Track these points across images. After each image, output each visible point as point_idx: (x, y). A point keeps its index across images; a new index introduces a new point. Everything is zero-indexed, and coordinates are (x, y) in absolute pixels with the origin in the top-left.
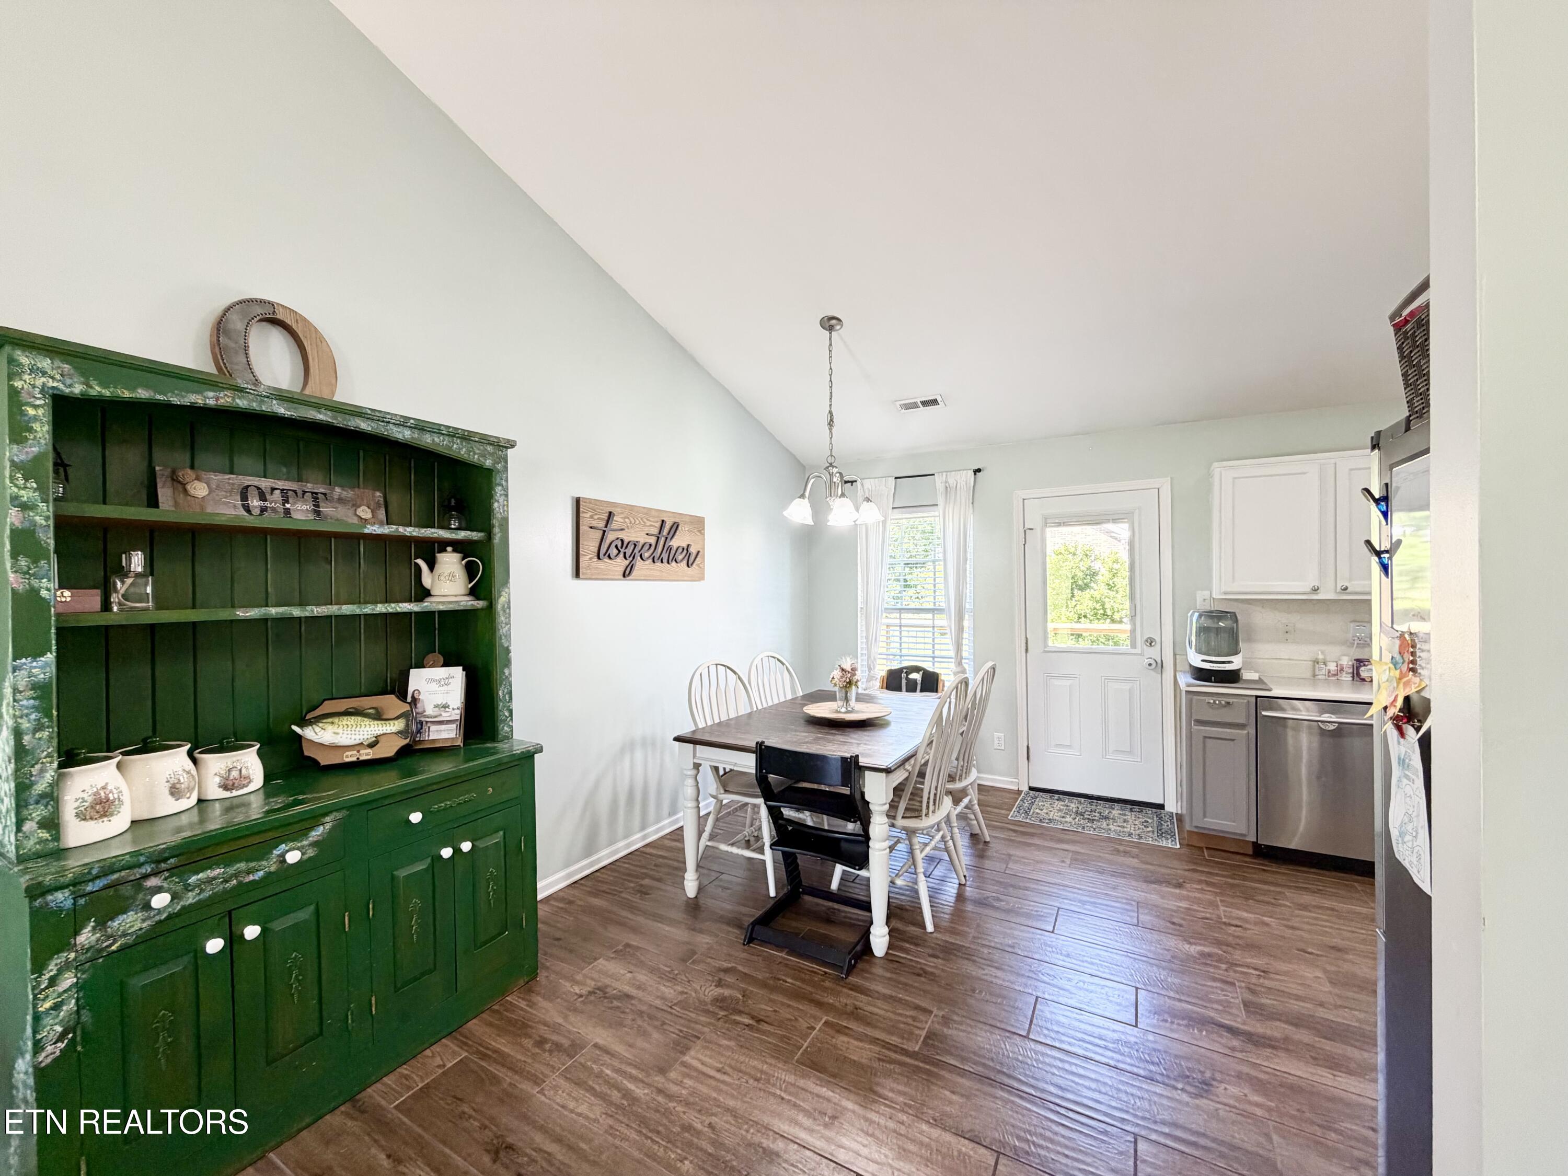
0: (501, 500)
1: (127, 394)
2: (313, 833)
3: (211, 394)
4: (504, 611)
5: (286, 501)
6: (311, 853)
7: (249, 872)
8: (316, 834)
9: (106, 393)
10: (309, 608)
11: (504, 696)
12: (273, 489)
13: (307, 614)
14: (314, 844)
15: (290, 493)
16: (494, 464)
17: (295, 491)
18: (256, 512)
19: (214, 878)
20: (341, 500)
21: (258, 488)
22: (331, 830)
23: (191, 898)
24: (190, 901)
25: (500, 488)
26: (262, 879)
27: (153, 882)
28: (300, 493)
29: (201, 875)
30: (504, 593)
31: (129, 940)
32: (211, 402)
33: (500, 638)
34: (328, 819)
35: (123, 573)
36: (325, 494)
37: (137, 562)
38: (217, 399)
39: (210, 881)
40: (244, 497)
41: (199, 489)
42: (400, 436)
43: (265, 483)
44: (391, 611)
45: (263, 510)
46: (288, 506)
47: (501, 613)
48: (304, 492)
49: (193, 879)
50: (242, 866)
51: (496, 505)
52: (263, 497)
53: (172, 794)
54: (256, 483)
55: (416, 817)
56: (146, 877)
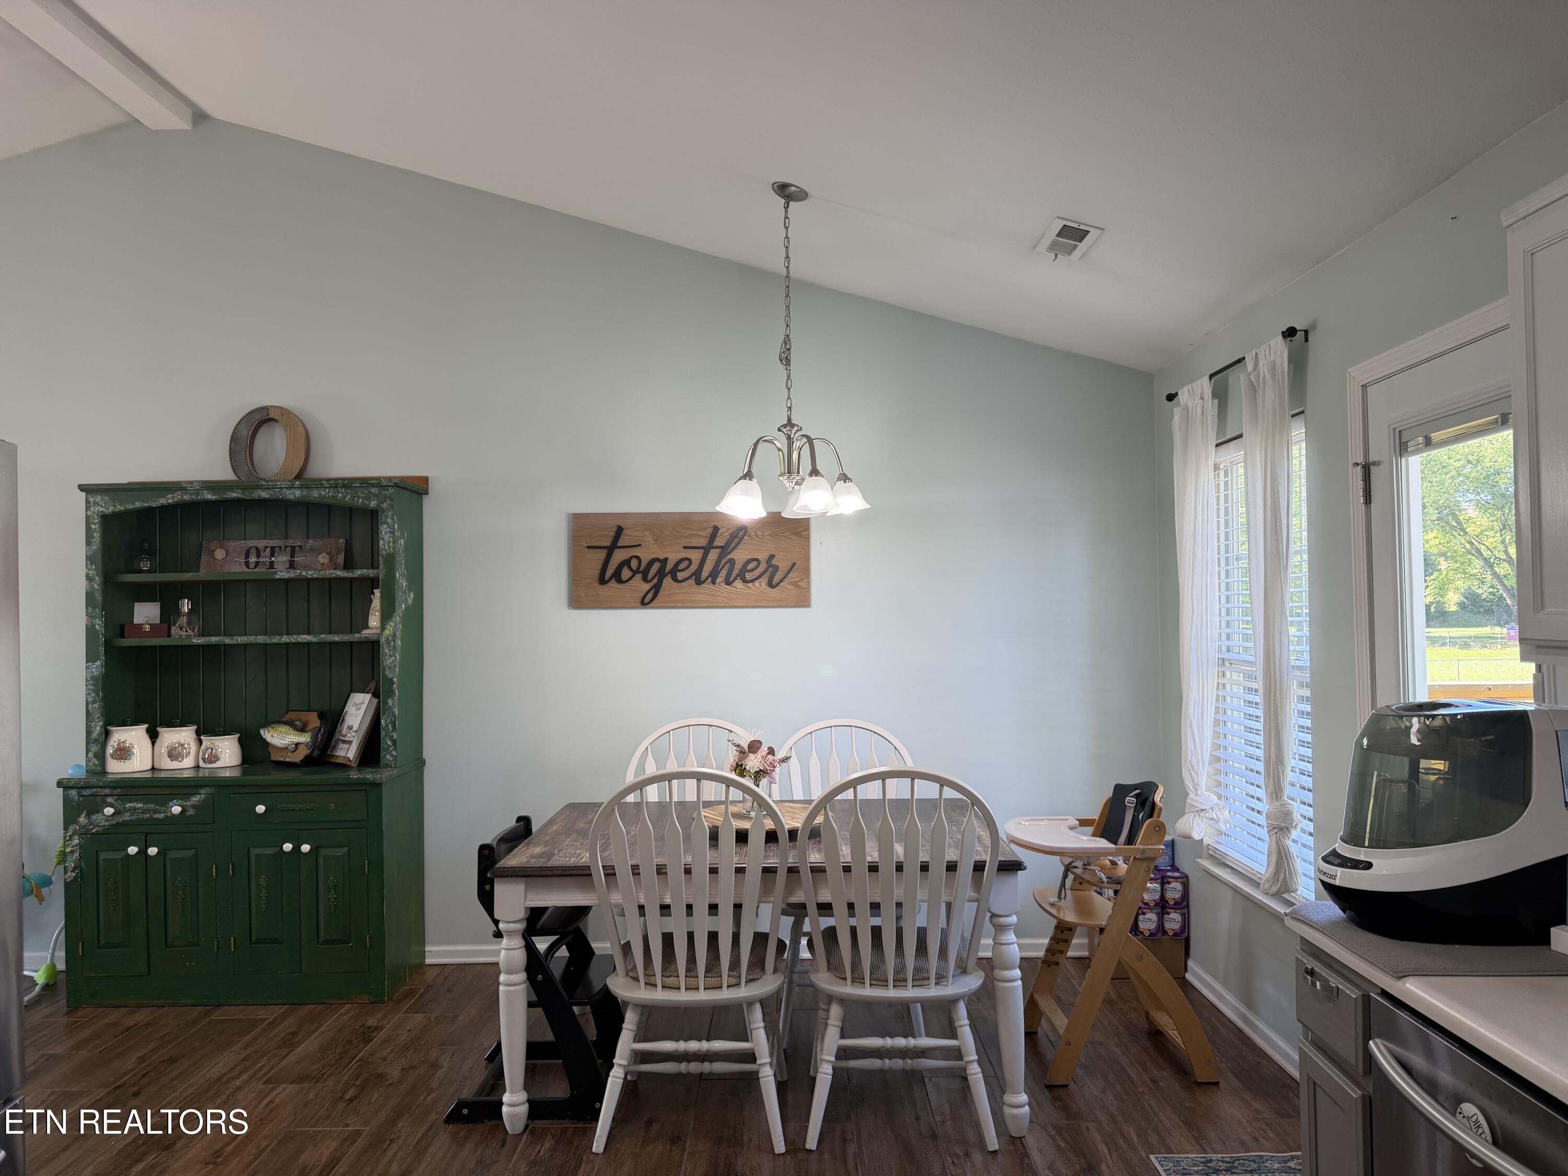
0: (386, 537)
1: (131, 507)
2: (194, 799)
3: (170, 496)
4: (388, 643)
5: (272, 555)
6: (191, 812)
7: (156, 812)
8: (195, 799)
9: (122, 508)
10: (235, 638)
11: (387, 726)
12: (266, 547)
13: (234, 642)
14: (194, 806)
15: (277, 549)
16: (378, 505)
17: (280, 547)
18: (252, 566)
19: (138, 809)
20: (311, 550)
21: (257, 548)
22: (205, 799)
23: (126, 817)
25: (385, 526)
26: (163, 819)
27: (110, 800)
28: (283, 548)
29: (132, 805)
30: (388, 627)
31: (100, 829)
32: (170, 501)
33: (384, 669)
34: (202, 791)
36: (300, 547)
37: (186, 606)
38: (173, 498)
39: (135, 809)
40: (247, 556)
41: (220, 554)
43: (261, 544)
44: (293, 641)
45: (257, 564)
46: (273, 559)
47: (385, 645)
48: (286, 547)
49: (128, 805)
50: (152, 806)
51: (381, 542)
52: (258, 556)
53: (169, 756)
54: (256, 545)
55: (261, 809)
56: (107, 795)
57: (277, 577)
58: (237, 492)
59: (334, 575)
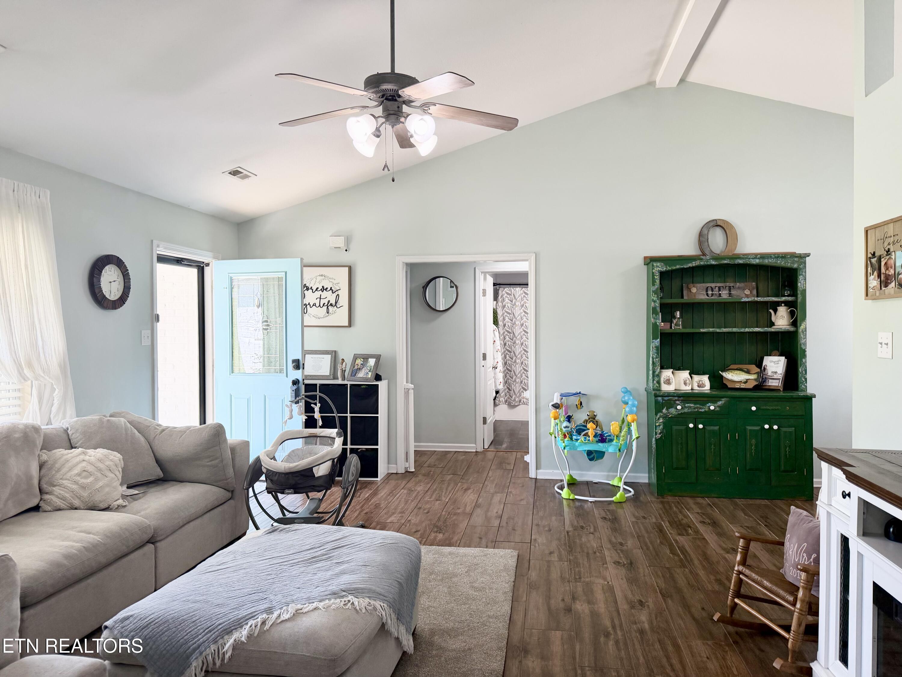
0: (802, 282)
1: (674, 268)
2: (719, 403)
3: (694, 263)
4: (803, 332)
5: (719, 290)
6: (718, 409)
7: (700, 408)
8: (720, 403)
9: (670, 269)
10: (722, 329)
11: (802, 372)
12: (716, 287)
13: (721, 331)
14: (718, 406)
15: (721, 287)
16: (798, 266)
17: (723, 287)
18: (710, 295)
19: (692, 407)
20: (739, 288)
21: (711, 287)
22: (724, 403)
23: (686, 410)
24: (686, 411)
25: (802, 276)
26: (703, 412)
27: (678, 402)
28: (724, 288)
29: (688, 405)
30: (803, 324)
31: (673, 415)
32: (694, 265)
33: (801, 345)
34: (723, 399)
35: (675, 317)
36: (733, 286)
37: (678, 314)
38: (695, 263)
39: (690, 407)
40: (707, 291)
41: (694, 290)
42: (754, 263)
43: (713, 285)
44: (751, 331)
45: (712, 295)
46: (720, 292)
47: (801, 333)
48: (726, 286)
49: (686, 405)
50: (698, 406)
51: (799, 284)
52: (712, 291)
53: (684, 384)
54: (710, 285)
55: (754, 408)
56: (676, 400)
57: (742, 300)
58: (727, 261)
59: (771, 300)
